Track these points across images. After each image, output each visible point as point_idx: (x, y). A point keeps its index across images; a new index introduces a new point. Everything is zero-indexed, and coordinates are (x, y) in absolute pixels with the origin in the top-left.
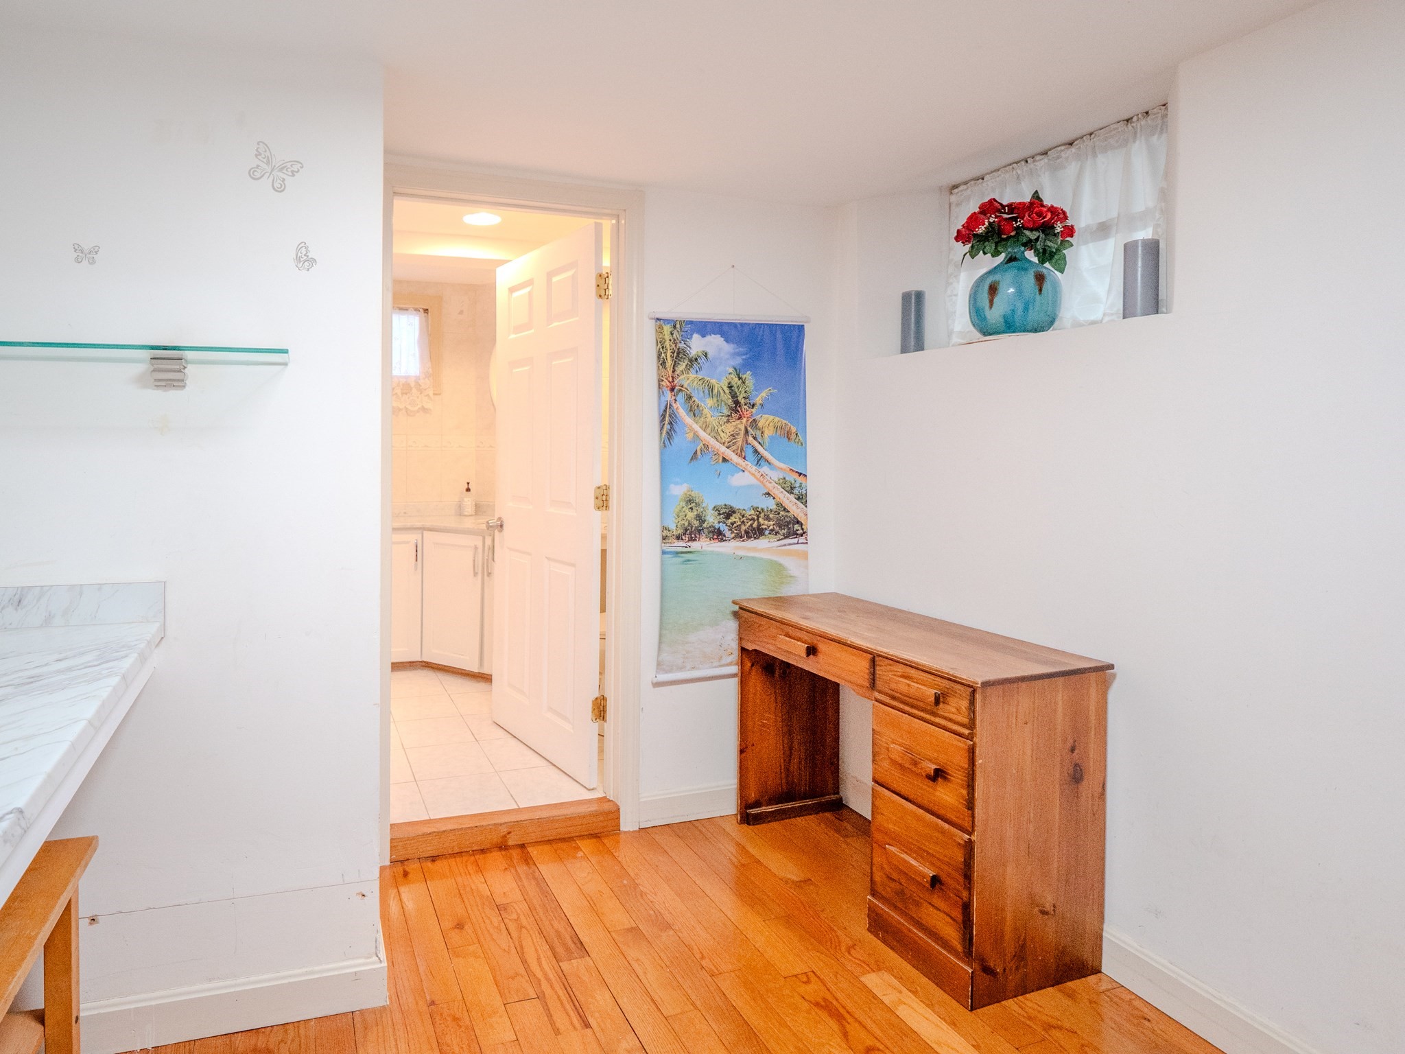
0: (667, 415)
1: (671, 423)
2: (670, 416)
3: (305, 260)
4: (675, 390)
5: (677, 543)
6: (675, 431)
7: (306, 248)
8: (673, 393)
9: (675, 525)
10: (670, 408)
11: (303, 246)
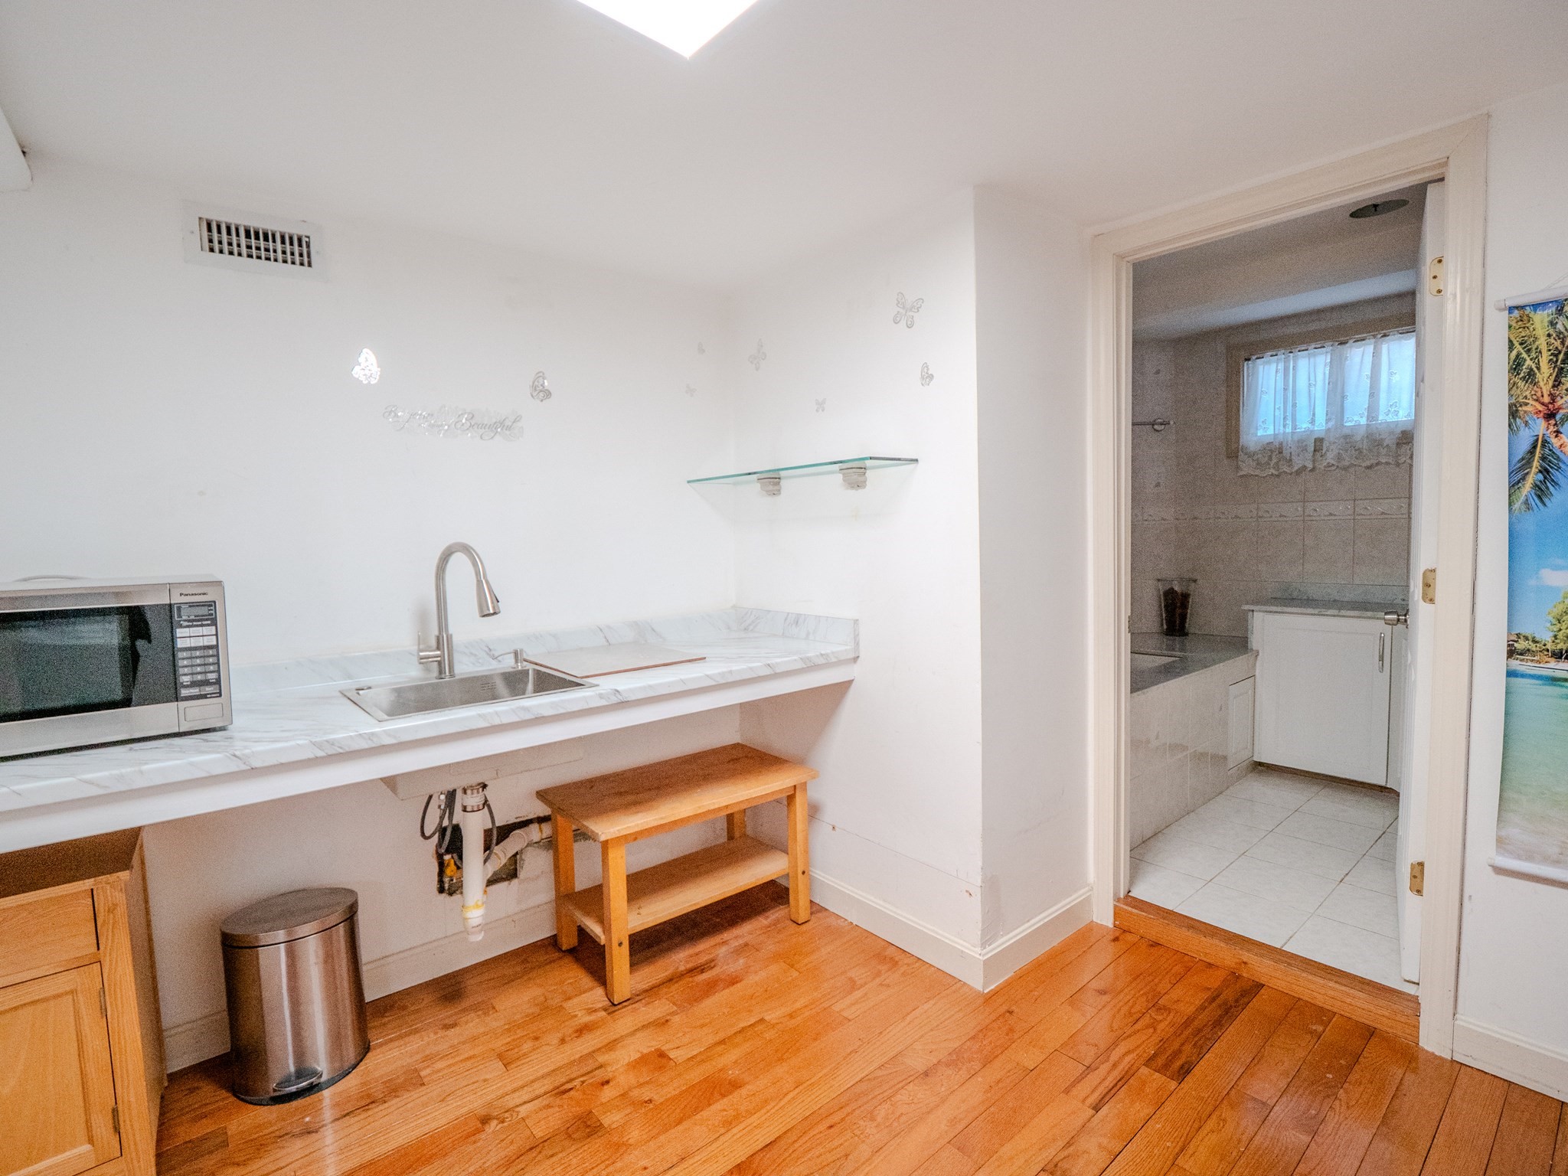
0: (1536, 458)
1: (1544, 471)
2: (1543, 458)
3: (927, 377)
4: (1558, 417)
5: (1553, 663)
6: (1555, 484)
7: (927, 367)
8: (1552, 422)
9: (1552, 634)
10: (1543, 446)
11: (926, 366)
